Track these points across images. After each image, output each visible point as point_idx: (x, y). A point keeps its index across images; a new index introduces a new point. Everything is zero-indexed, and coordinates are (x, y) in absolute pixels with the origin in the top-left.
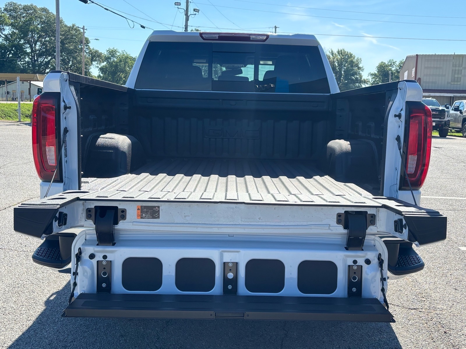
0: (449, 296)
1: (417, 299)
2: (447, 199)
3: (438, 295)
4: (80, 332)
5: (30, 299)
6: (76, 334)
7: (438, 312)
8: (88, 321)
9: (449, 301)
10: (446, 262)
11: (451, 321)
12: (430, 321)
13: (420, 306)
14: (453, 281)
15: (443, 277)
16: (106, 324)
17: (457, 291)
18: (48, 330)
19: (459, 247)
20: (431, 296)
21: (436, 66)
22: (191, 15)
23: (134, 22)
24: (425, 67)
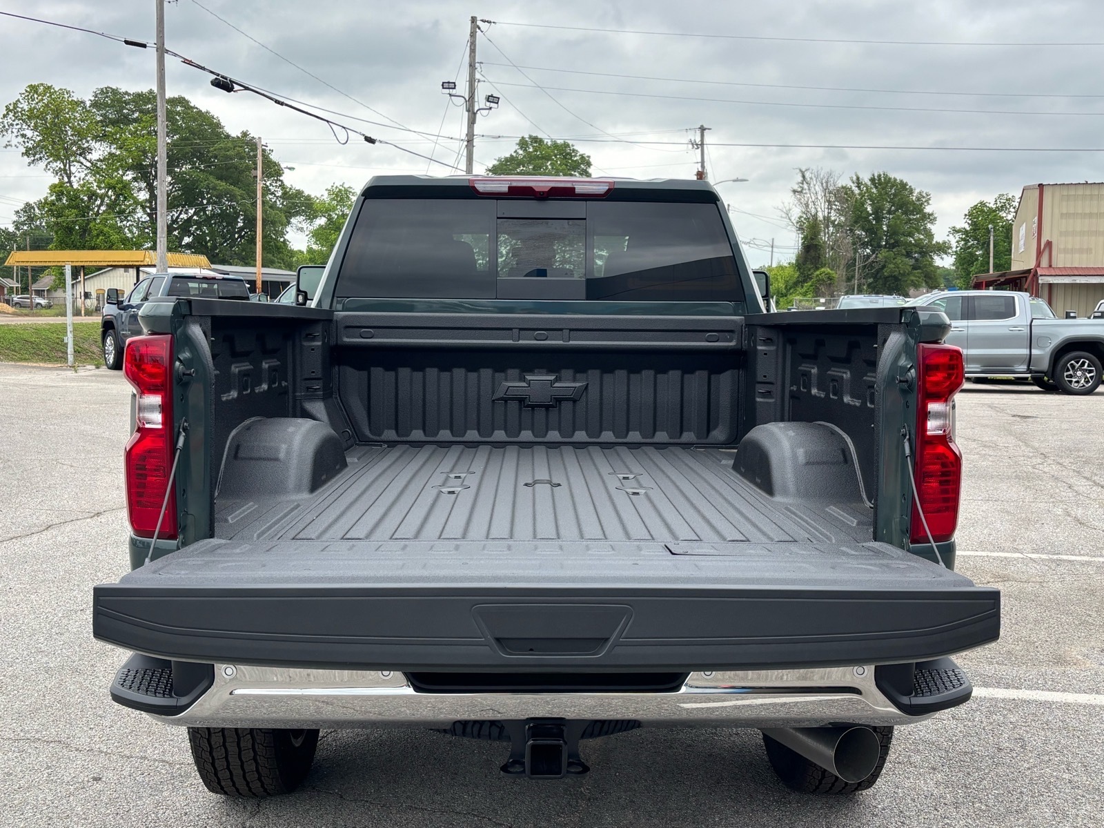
21: (1087, 211)
22: (481, 111)
23: (348, 130)
24: (1062, 214)
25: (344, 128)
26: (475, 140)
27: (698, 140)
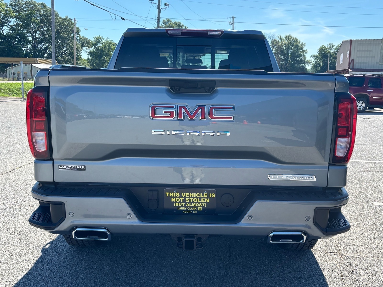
0: (360, 242)
1: (334, 245)
2: (368, 162)
3: (351, 242)
4: (67, 270)
5: (29, 244)
6: (63, 272)
7: (349, 255)
8: (73, 262)
9: (359, 246)
10: (360, 215)
11: (359, 262)
12: (342, 262)
13: (335, 251)
14: (364, 230)
15: (357, 227)
16: (87, 264)
17: (366, 238)
18: (42, 268)
19: (373, 203)
20: (345, 242)
21: (366, 49)
22: (163, 9)
23: (116, 15)
24: (358, 51)
25: (115, 14)
26: (160, 19)
27: (232, 21)
